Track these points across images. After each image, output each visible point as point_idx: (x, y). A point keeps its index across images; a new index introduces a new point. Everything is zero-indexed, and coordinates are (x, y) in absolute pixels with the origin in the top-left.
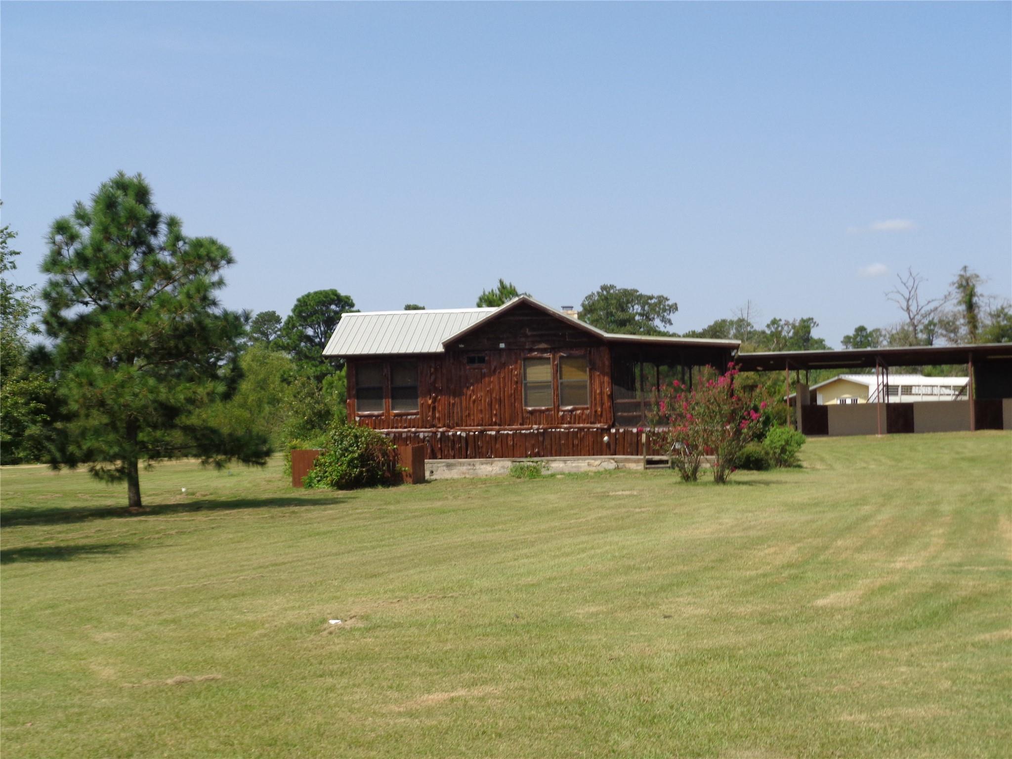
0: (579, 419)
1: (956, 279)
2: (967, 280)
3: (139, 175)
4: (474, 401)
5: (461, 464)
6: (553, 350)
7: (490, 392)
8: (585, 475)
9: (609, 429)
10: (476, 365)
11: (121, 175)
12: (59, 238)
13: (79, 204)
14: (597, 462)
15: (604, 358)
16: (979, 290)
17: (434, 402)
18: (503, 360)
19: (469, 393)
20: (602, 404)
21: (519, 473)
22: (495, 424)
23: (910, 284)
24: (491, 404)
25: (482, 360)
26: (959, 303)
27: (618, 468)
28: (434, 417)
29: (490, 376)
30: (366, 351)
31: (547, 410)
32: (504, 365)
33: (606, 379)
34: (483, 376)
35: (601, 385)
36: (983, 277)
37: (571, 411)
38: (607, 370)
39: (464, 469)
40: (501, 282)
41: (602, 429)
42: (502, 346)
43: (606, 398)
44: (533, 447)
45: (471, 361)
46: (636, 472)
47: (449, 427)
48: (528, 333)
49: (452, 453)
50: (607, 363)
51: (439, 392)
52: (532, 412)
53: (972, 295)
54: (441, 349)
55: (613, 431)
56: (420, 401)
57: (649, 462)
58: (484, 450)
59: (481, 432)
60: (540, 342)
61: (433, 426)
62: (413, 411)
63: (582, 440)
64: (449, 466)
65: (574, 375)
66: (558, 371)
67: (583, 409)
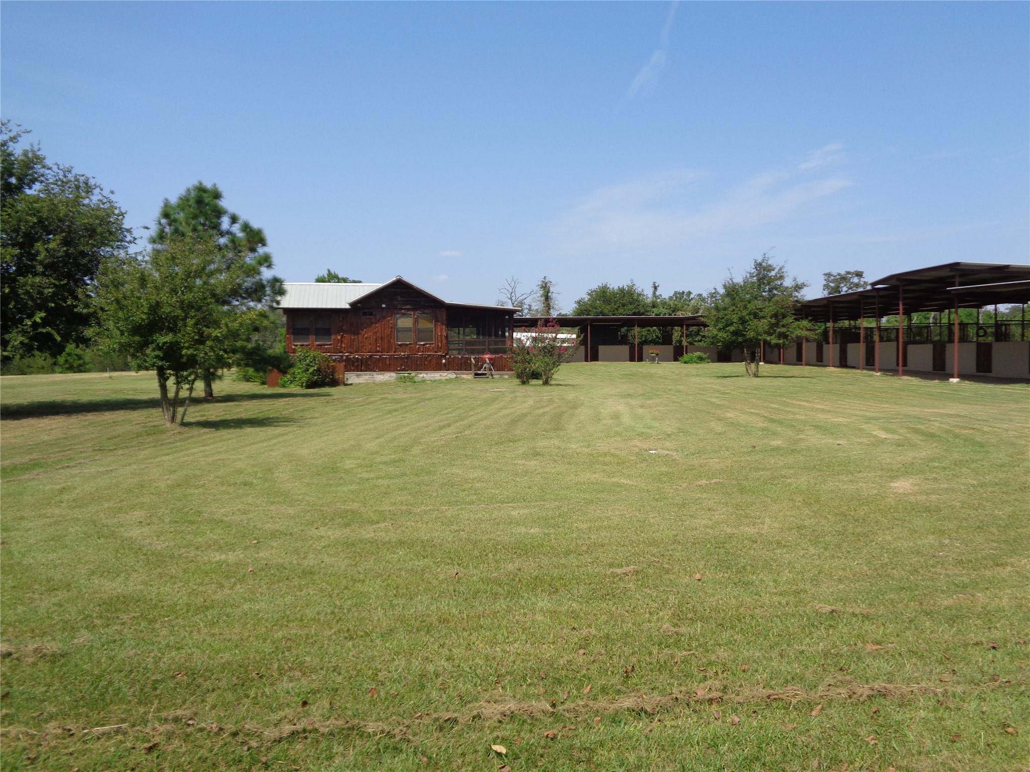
0: (429, 350)
1: (540, 283)
2: (546, 284)
3: (215, 185)
4: (366, 338)
5: (365, 375)
6: (414, 309)
7: (376, 333)
8: (440, 382)
9: (445, 356)
10: (368, 317)
11: (201, 183)
12: (164, 221)
13: (166, 200)
14: (445, 374)
15: (443, 315)
16: (552, 289)
17: (342, 338)
18: (384, 314)
19: (363, 333)
20: (442, 342)
21: (403, 380)
22: (379, 352)
23: (513, 285)
24: (376, 340)
25: (371, 314)
26: (542, 296)
27: (457, 377)
28: (341, 347)
29: (376, 323)
30: (301, 306)
31: (410, 344)
32: (384, 318)
33: (444, 327)
34: (372, 323)
35: (441, 330)
36: (553, 283)
37: (424, 345)
38: (445, 322)
39: (367, 377)
40: (329, 271)
41: (442, 356)
42: (384, 306)
43: (444, 338)
44: (401, 365)
45: (365, 314)
46: (468, 380)
47: (351, 353)
48: (399, 299)
49: (353, 368)
50: (445, 318)
51: (345, 332)
52: (400, 345)
53: (548, 292)
54: (348, 307)
55: (448, 357)
56: (333, 337)
57: (476, 374)
58: (372, 367)
59: (371, 356)
60: (407, 305)
61: (341, 352)
62: (329, 343)
63: (430, 361)
64: (358, 376)
65: (426, 324)
66: (416, 322)
67: (430, 344)
